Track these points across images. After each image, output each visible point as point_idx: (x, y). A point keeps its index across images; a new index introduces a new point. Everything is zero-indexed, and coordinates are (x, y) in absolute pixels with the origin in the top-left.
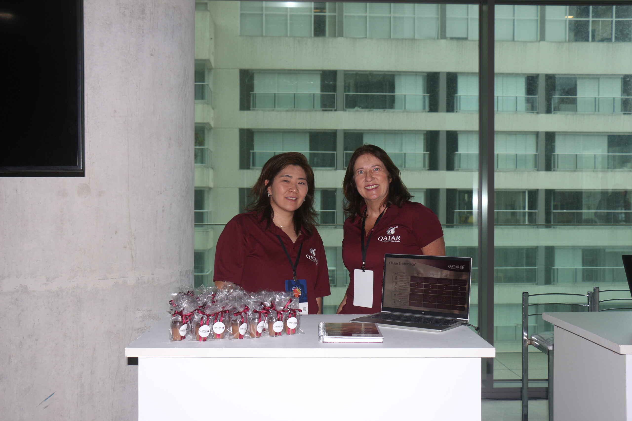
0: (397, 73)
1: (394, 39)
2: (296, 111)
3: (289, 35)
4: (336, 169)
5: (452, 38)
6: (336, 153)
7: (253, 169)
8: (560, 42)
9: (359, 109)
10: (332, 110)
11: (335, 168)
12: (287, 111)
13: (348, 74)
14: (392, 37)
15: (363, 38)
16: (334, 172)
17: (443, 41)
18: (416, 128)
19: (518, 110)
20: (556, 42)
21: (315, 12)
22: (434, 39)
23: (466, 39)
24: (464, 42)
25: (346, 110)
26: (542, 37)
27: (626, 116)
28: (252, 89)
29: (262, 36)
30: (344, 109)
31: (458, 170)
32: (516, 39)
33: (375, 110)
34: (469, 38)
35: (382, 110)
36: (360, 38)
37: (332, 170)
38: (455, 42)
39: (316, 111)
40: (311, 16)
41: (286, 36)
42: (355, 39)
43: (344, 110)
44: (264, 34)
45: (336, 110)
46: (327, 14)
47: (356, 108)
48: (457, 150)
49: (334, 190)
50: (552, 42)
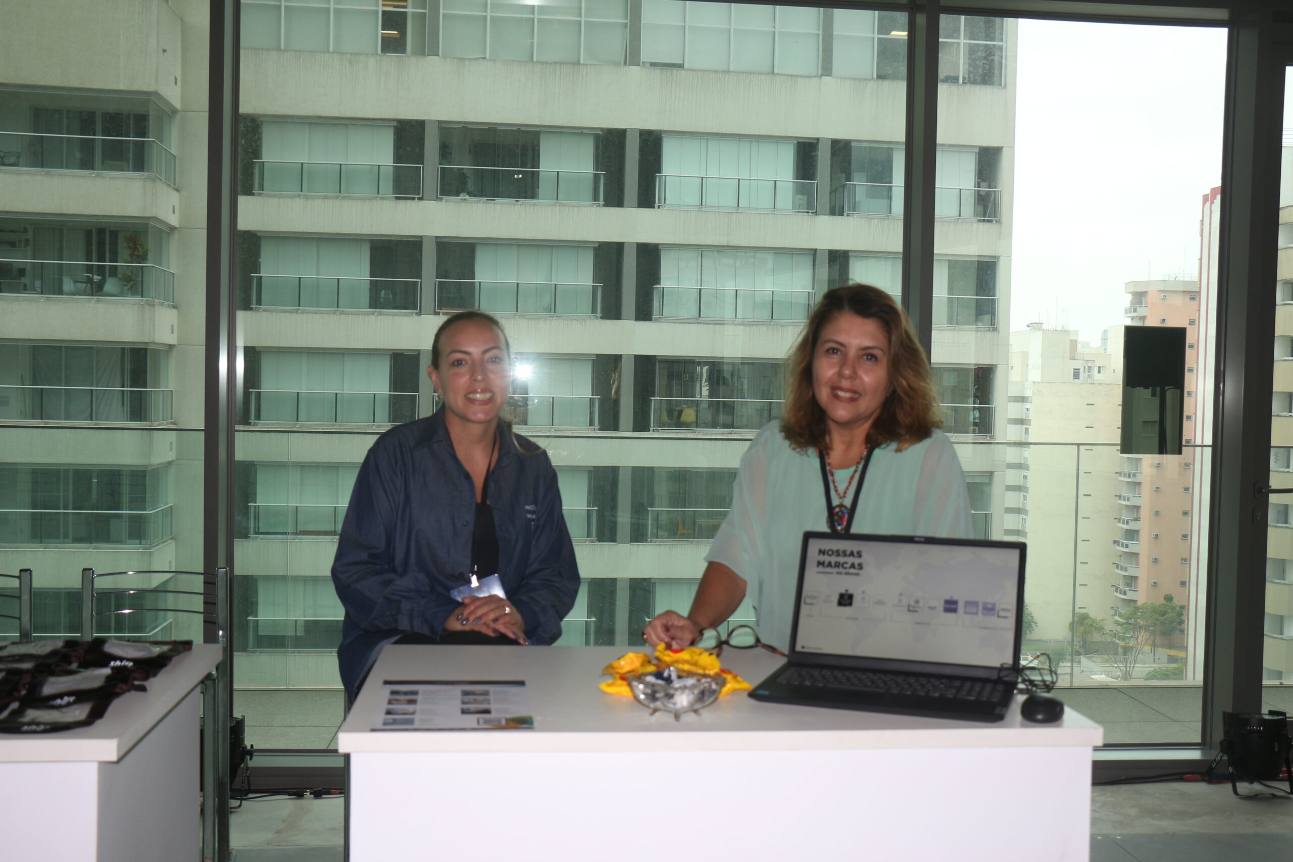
0: (543, 129)
1: (538, 62)
2: (344, 198)
3: (331, 50)
4: (420, 314)
5: (653, 65)
6: (421, 282)
7: (257, 310)
8: (859, 80)
9: (467, 197)
10: (413, 199)
11: (418, 311)
12: (326, 197)
13: (446, 129)
14: (535, 59)
15: (477, 59)
16: (416, 318)
17: (634, 69)
18: (578, 238)
19: (777, 206)
20: (851, 79)
21: (383, 5)
22: (617, 64)
23: (680, 66)
24: (675, 72)
25: (441, 199)
26: (827, 69)
27: (982, 226)
28: (257, 153)
29: (278, 49)
30: (437, 197)
31: (658, 320)
32: (776, 71)
33: (498, 200)
34: (686, 66)
35: (512, 200)
36: (470, 59)
37: (411, 314)
38: (657, 72)
39: (382, 199)
40: (377, 12)
41: (328, 51)
42: (462, 59)
43: (437, 199)
44: (282, 47)
45: (421, 199)
46: (410, 10)
47: (463, 196)
48: (658, 281)
49: (416, 353)
50: (846, 78)
